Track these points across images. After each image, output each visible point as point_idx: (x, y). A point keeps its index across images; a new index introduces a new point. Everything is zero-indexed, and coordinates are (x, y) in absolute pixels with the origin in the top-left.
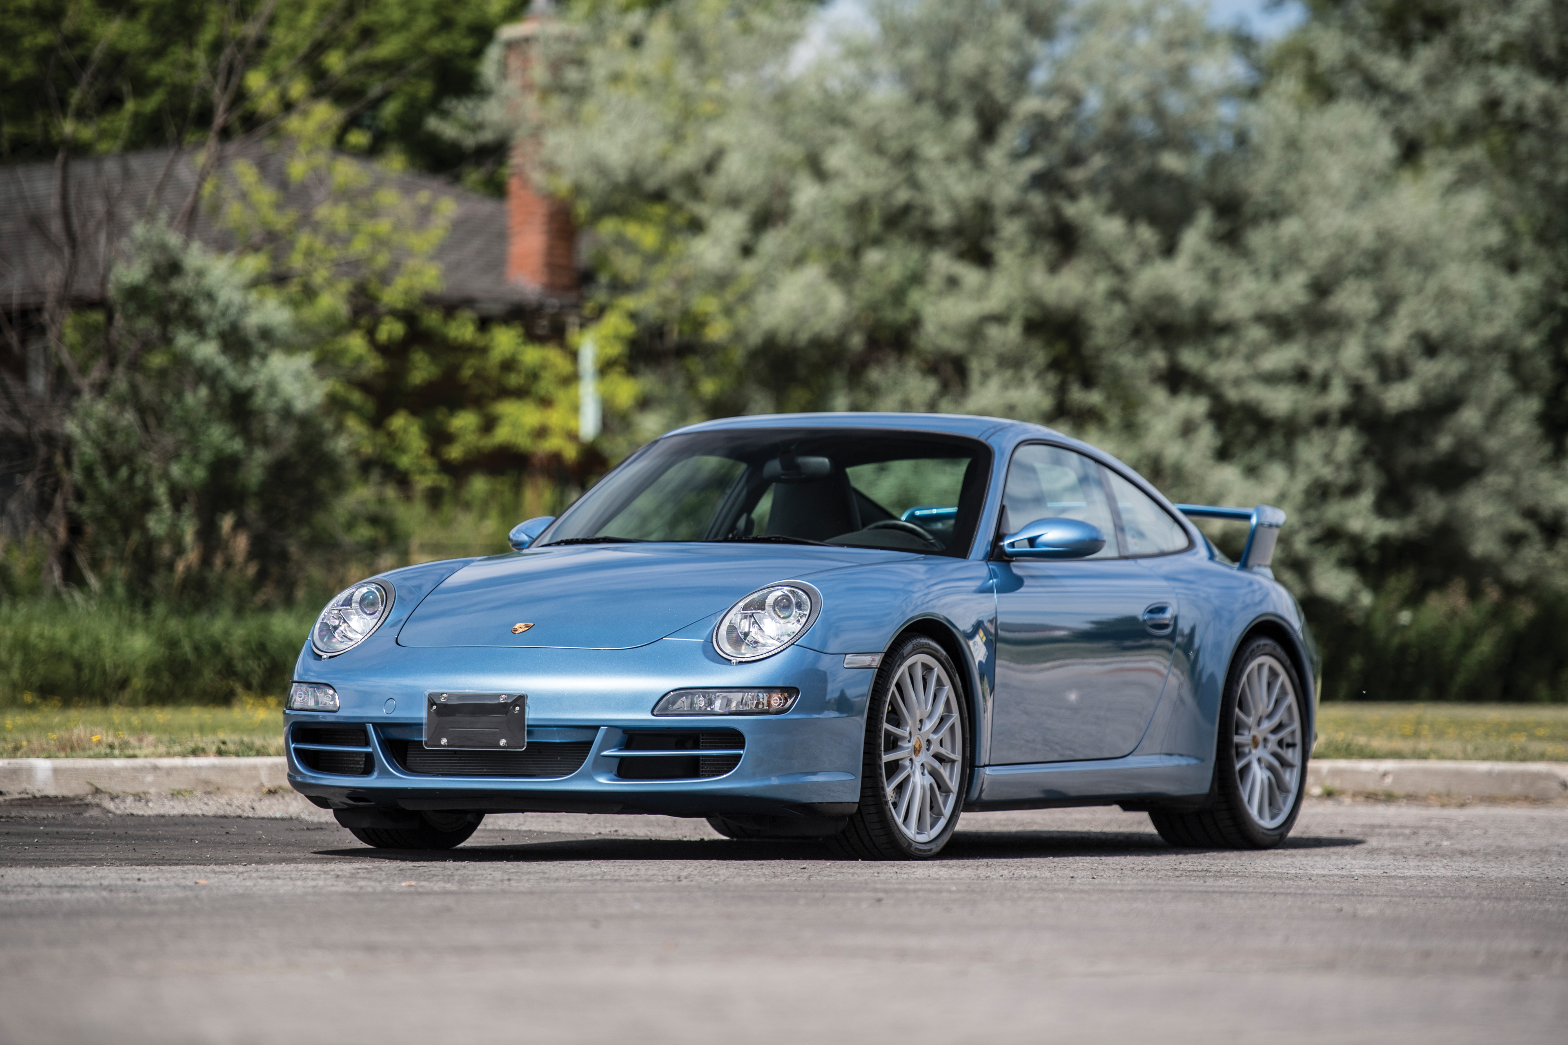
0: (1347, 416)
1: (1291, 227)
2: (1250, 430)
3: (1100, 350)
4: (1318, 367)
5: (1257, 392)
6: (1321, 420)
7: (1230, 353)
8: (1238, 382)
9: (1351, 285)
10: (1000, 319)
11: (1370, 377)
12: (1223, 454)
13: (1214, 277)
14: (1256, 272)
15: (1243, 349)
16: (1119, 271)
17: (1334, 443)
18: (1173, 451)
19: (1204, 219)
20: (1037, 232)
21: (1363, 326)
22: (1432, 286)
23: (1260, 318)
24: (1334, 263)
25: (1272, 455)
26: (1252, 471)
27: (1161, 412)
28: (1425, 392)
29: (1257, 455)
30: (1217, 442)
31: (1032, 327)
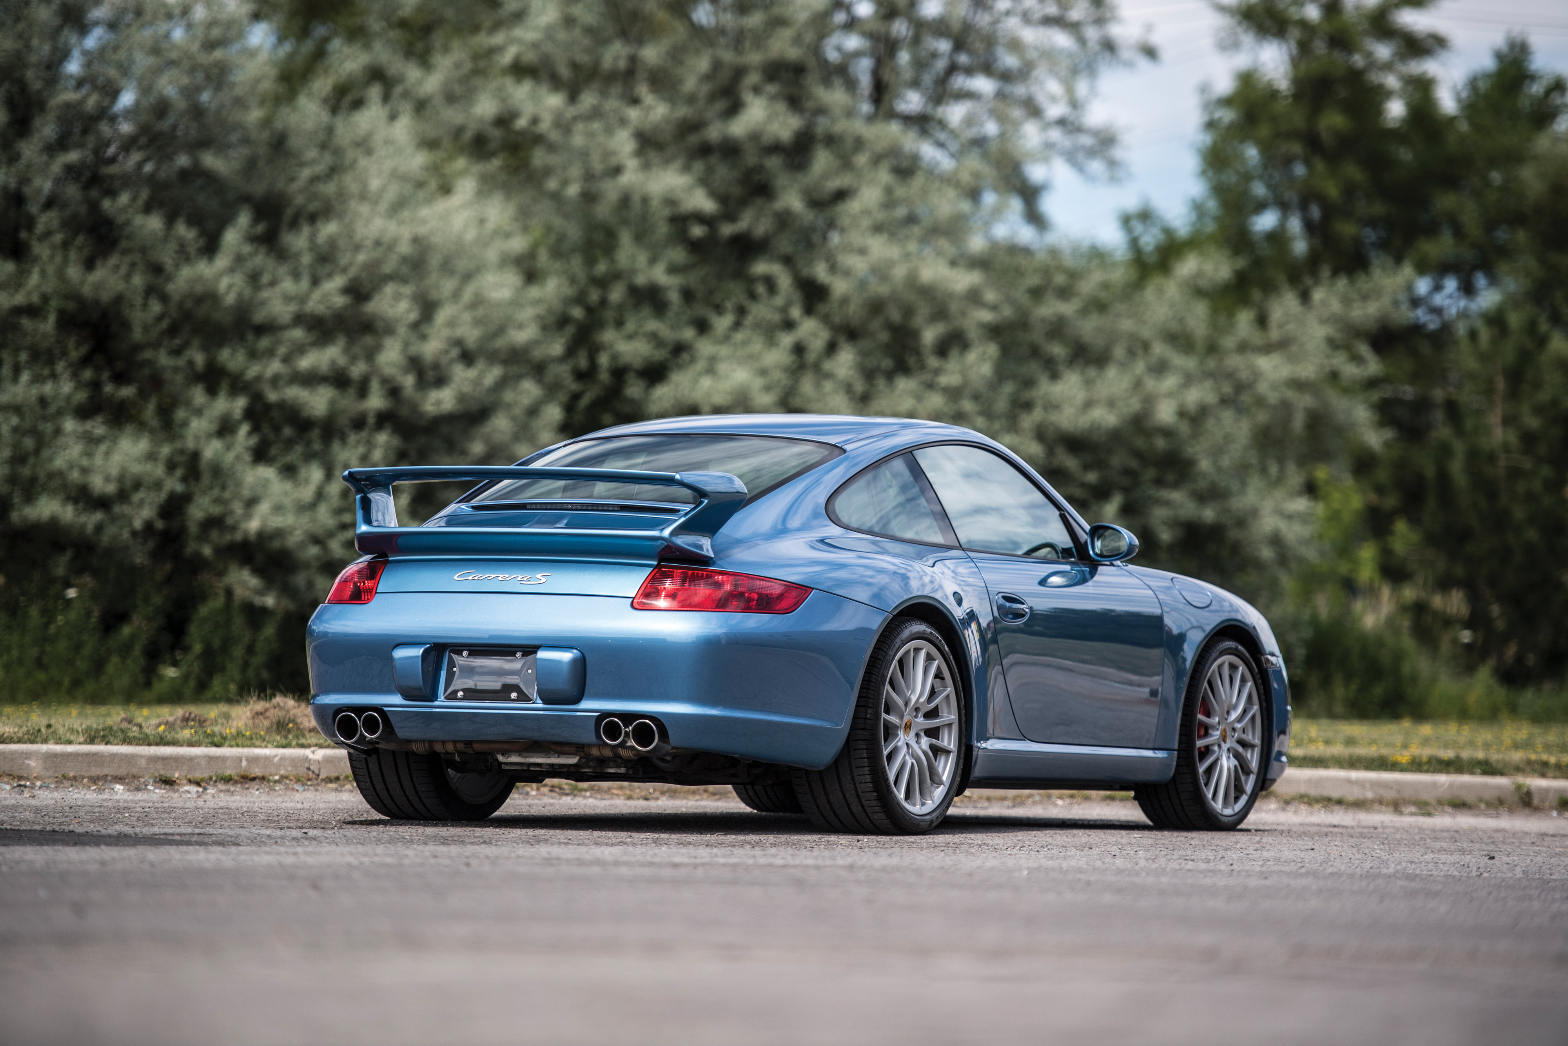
0: (384, 419)
1: (329, 229)
2: (287, 431)
3: (138, 348)
4: (357, 370)
5: (295, 393)
6: (359, 423)
7: (270, 353)
8: (275, 381)
9: (389, 289)
10: (33, 311)
11: (408, 381)
12: (260, 455)
13: (254, 278)
14: (296, 275)
15: (282, 350)
16: (157, 269)
17: (370, 445)
18: (211, 450)
19: (244, 219)
20: (72, 225)
21: (402, 330)
22: (467, 295)
23: (299, 319)
24: (373, 266)
25: (309, 457)
26: (289, 471)
27: (199, 412)
28: (462, 398)
29: (294, 455)
30: (253, 441)
31: (66, 322)
